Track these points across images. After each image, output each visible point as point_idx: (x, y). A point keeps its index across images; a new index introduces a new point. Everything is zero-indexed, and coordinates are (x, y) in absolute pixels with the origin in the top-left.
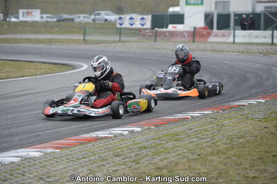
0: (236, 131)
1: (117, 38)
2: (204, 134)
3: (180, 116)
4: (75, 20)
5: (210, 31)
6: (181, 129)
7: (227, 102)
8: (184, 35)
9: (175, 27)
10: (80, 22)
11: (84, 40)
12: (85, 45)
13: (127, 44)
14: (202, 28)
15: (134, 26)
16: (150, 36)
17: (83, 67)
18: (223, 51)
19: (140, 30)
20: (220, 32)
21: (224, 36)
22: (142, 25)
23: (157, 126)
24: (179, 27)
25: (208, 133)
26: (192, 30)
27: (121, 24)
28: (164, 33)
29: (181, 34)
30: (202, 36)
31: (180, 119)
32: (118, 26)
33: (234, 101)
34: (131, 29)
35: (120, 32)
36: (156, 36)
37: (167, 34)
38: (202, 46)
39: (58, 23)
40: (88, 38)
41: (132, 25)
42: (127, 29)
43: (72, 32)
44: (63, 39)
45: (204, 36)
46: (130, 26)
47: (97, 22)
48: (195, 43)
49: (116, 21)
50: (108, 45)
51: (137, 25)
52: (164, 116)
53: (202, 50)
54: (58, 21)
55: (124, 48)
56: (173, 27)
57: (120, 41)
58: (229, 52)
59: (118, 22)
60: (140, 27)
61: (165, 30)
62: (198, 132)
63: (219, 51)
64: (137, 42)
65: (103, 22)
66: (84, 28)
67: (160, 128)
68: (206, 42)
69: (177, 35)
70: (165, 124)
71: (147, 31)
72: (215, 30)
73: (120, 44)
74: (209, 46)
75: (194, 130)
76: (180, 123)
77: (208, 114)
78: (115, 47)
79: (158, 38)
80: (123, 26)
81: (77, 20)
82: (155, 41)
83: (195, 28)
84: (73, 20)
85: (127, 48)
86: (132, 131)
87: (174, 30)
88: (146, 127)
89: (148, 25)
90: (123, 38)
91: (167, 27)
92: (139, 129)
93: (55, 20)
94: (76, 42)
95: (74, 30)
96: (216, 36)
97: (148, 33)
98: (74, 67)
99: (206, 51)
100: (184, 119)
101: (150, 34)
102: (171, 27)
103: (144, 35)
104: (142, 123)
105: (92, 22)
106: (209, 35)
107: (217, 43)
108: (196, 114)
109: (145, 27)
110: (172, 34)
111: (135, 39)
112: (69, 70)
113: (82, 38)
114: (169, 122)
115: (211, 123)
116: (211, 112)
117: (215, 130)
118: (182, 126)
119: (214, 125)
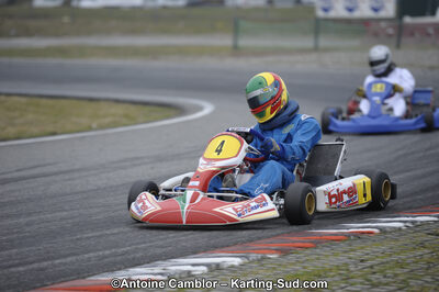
2: (389, 273)
6: (343, 259)
22: (376, 10)
23: (284, 252)
27: (326, 11)
31: (348, 236)
36: (400, 36)
41: (351, 11)
60: (371, 14)
62: (376, 269)
67: (290, 257)
77: (428, 222)
86: (218, 265)
88: (253, 256)
92: (236, 261)
97: (386, 29)
100: (358, 236)
101: (391, 31)
108: (397, 223)
115: (422, 245)
116: (436, 219)
117: (422, 265)
118: (346, 252)
119: (426, 251)
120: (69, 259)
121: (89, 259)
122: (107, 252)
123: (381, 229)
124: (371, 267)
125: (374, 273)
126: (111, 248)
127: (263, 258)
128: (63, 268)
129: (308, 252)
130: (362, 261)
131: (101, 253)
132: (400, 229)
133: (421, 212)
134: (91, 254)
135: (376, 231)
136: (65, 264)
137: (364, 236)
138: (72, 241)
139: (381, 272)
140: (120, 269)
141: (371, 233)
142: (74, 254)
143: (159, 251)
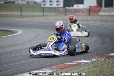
0: (112, 72)
1: (41, 14)
2: (91, 74)
3: (77, 62)
4: (16, 2)
5: (100, 8)
6: (77, 71)
7: (108, 53)
8: (84, 11)
9: (78, 6)
10: (19, 4)
11: (21, 15)
12: (21, 18)
13: (47, 18)
14: (95, 7)
15: (52, 6)
16: (62, 12)
17: (19, 32)
18: (108, 21)
19: (56, 8)
20: (107, 9)
21: (109, 11)
22: (58, 5)
23: (62, 69)
24: (81, 6)
25: (93, 74)
26: (89, 8)
27: (44, 5)
28: (71, 10)
29: (82, 10)
30: (95, 11)
31: (76, 65)
32: (43, 6)
33: (112, 53)
34: (50, 8)
35: (43, 9)
36: (66, 12)
37: (73, 11)
38: (95, 18)
39: (4, 5)
40: (23, 14)
41: (51, 5)
42: (48, 8)
43: (13, 10)
44: (7, 15)
45: (96, 11)
46: (50, 6)
47: (30, 4)
48: (91, 16)
49: (41, 3)
50: (36, 18)
51: (55, 5)
52: (67, 62)
53: (95, 21)
54: (5, 3)
55: (46, 20)
56: (77, 6)
57: (43, 16)
58: (112, 21)
59: (43, 3)
60: (56, 6)
61: (71, 8)
62: (87, 73)
63: (105, 21)
64: (54, 16)
65: (33, 3)
66: (21, 8)
67: (63, 70)
68: (98, 15)
69: (79, 11)
70: (67, 68)
71: (60, 9)
72: (103, 8)
73: (43, 18)
74: (99, 18)
75: (85, 72)
76: (76, 67)
77: (95, 61)
78: (40, 19)
79: (67, 13)
80: (46, 6)
81: (17, 3)
82: (65, 15)
83: (90, 7)
84: (14, 2)
85: (47, 20)
87: (77, 8)
88: (54, 70)
89: (61, 5)
90: (45, 14)
91: (73, 6)
92: (50, 71)
93: (3, 2)
94: (16, 16)
95: (15, 9)
96: (104, 11)
97: (61, 10)
98: (13, 32)
99: (97, 21)
100: (79, 64)
101: (62, 11)
102: (75, 6)
103: (59, 12)
104: (52, 67)
105: (27, 4)
106: (99, 11)
107: (104, 16)
108: (87, 61)
109: (59, 6)
110: (76, 11)
111: (53, 14)
112: (10, 34)
113: (19, 14)
114: (69, 66)
115: (96, 67)
116: (97, 60)
117: (98, 72)
118: (77, 69)
119: (98, 68)
120: (4, 72)
121: (9, 72)
122: (13, 70)
123: (84, 63)
124: (86, 72)
125: (87, 74)
126: (14, 69)
127: (56, 71)
128: (3, 74)
129: (68, 69)
130: (83, 71)
131: (12, 70)
132: (89, 63)
133: (92, 58)
134: (9, 70)
135: (83, 63)
136: (3, 73)
137: (80, 65)
138: (2, 67)
139: (89, 74)
140: (19, 74)
141: (82, 64)
142: (4, 71)
143: (27, 69)
